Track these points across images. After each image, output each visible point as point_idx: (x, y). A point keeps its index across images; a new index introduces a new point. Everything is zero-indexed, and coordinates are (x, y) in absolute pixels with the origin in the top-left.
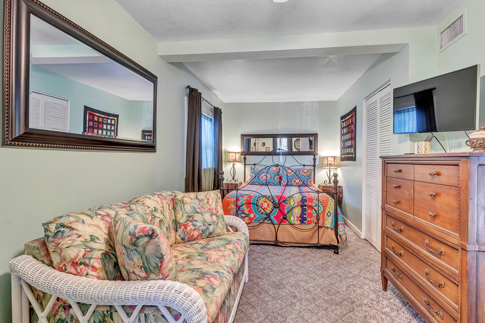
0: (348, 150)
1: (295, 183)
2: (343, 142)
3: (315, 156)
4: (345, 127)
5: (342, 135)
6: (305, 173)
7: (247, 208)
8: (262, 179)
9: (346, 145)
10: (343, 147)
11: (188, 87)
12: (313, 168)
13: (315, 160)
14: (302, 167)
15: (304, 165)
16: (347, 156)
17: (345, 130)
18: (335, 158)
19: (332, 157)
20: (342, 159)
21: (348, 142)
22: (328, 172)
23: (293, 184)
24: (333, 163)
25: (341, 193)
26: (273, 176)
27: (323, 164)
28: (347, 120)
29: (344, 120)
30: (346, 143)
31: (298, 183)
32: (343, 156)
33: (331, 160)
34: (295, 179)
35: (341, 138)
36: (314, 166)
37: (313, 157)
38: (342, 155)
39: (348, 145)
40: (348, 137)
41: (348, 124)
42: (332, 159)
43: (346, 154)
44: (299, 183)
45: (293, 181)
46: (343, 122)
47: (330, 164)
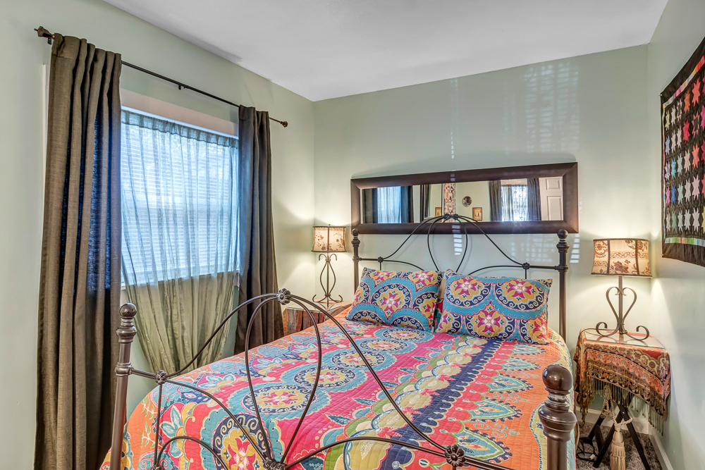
0: (688, 215)
1: (483, 327)
2: (671, 184)
3: (562, 236)
4: (675, 127)
5: (667, 158)
6: (516, 294)
7: (189, 458)
8: (384, 307)
9: (680, 198)
10: (672, 207)
11: (43, 33)
12: (555, 276)
13: (563, 249)
14: (519, 273)
15: (526, 266)
16: (684, 240)
17: (677, 138)
18: (638, 243)
19: (628, 240)
20: (669, 252)
21: (688, 185)
22: (613, 293)
23: (476, 329)
24: (633, 261)
25: (666, 378)
26: (413, 300)
27: (594, 264)
28: (682, 96)
29: (671, 101)
30: (680, 189)
31: (491, 329)
32: (671, 240)
33: (623, 255)
34: (482, 315)
35: (664, 172)
36: (562, 269)
37: (554, 239)
38: (666, 233)
39: (688, 195)
40: (687, 165)
41: (687, 108)
42: (628, 249)
43: (679, 234)
44: (495, 328)
45: (474, 321)
46: (669, 108)
47: (619, 265)
